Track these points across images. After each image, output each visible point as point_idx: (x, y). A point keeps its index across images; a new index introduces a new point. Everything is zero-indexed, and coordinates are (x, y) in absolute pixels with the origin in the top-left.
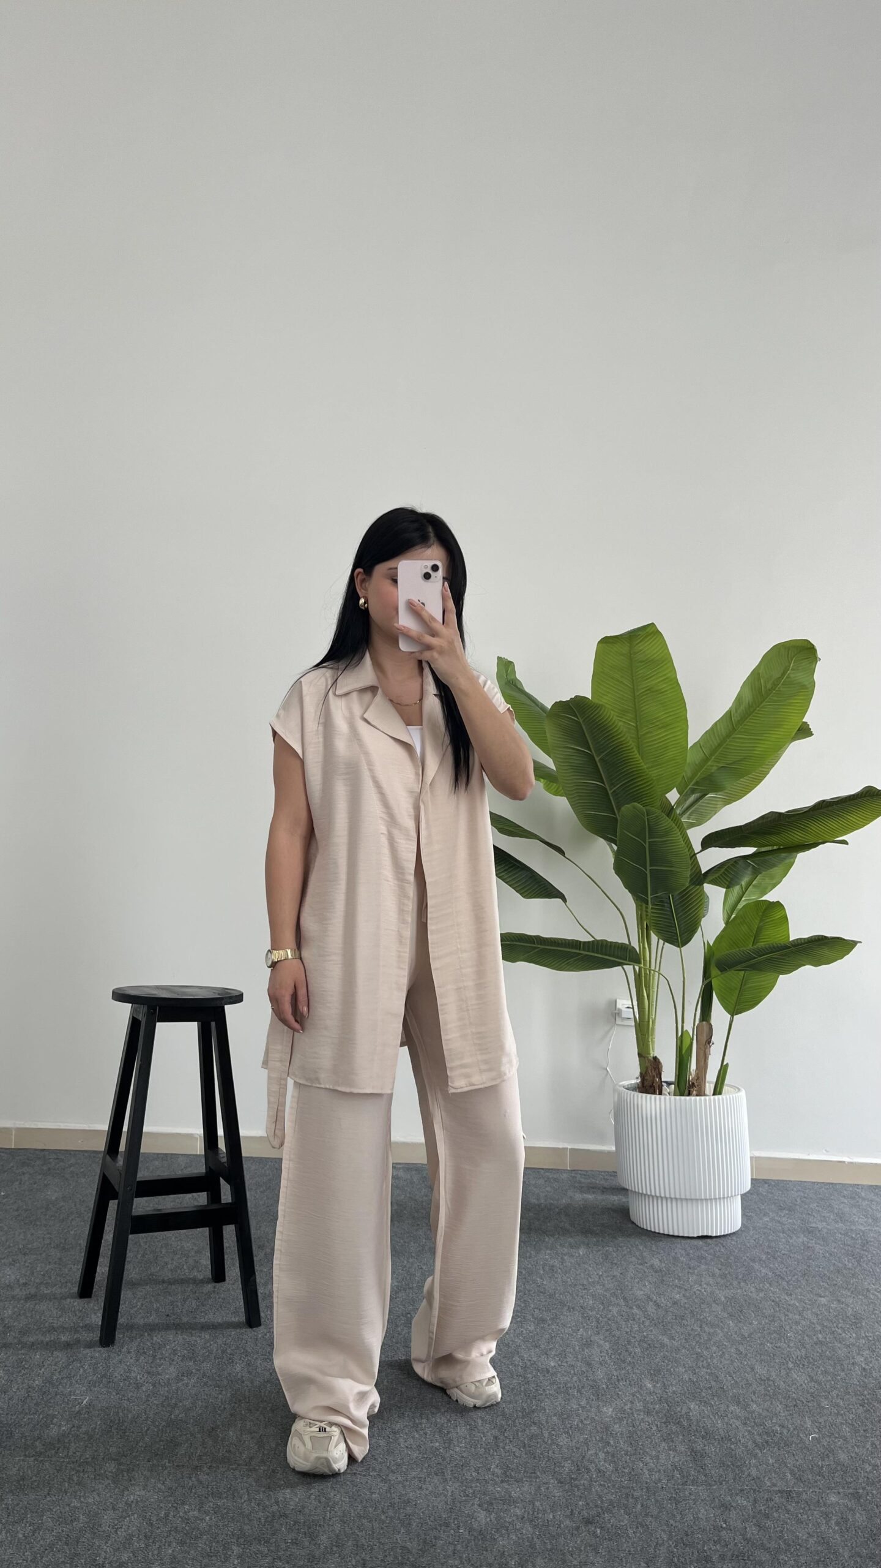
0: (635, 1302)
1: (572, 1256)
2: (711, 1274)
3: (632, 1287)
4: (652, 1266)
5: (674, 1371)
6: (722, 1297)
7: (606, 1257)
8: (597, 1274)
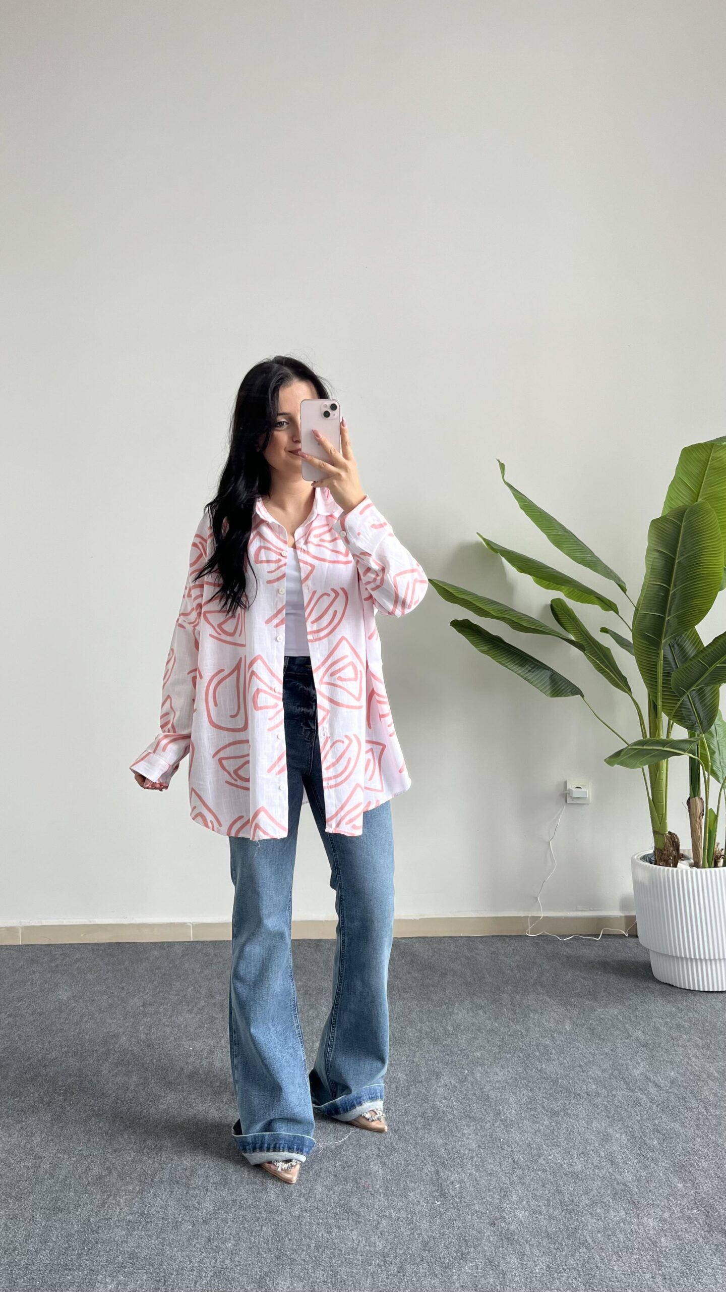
0: (635, 1083)
1: (560, 1033)
2: (695, 1045)
3: (627, 1065)
4: (637, 1039)
5: (698, 1165)
6: (714, 1072)
7: (592, 1031)
8: (590, 1053)
